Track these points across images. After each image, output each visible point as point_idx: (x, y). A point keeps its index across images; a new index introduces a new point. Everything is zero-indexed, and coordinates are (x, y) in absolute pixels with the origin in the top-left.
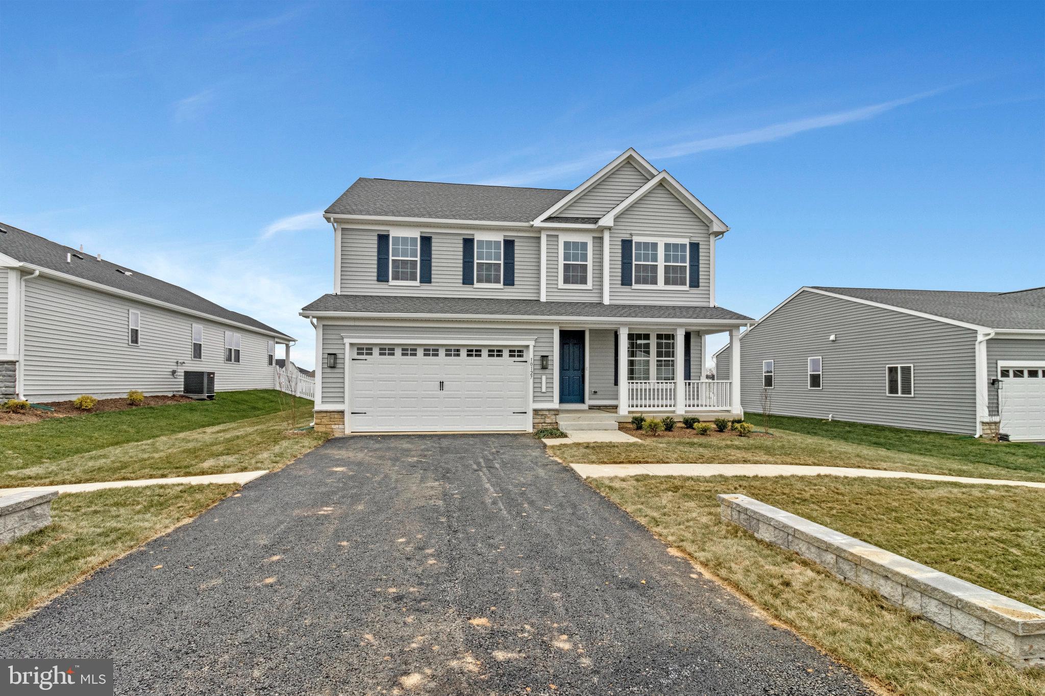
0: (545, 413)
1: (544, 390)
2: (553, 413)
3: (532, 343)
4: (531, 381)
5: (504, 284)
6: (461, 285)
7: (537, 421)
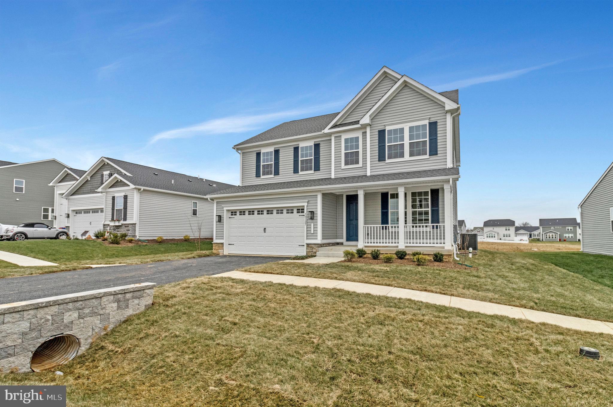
0: (313, 246)
1: (312, 232)
2: (317, 246)
3: (305, 204)
4: (305, 227)
5: (314, 171)
6: (293, 174)
7: (308, 250)
